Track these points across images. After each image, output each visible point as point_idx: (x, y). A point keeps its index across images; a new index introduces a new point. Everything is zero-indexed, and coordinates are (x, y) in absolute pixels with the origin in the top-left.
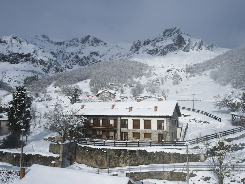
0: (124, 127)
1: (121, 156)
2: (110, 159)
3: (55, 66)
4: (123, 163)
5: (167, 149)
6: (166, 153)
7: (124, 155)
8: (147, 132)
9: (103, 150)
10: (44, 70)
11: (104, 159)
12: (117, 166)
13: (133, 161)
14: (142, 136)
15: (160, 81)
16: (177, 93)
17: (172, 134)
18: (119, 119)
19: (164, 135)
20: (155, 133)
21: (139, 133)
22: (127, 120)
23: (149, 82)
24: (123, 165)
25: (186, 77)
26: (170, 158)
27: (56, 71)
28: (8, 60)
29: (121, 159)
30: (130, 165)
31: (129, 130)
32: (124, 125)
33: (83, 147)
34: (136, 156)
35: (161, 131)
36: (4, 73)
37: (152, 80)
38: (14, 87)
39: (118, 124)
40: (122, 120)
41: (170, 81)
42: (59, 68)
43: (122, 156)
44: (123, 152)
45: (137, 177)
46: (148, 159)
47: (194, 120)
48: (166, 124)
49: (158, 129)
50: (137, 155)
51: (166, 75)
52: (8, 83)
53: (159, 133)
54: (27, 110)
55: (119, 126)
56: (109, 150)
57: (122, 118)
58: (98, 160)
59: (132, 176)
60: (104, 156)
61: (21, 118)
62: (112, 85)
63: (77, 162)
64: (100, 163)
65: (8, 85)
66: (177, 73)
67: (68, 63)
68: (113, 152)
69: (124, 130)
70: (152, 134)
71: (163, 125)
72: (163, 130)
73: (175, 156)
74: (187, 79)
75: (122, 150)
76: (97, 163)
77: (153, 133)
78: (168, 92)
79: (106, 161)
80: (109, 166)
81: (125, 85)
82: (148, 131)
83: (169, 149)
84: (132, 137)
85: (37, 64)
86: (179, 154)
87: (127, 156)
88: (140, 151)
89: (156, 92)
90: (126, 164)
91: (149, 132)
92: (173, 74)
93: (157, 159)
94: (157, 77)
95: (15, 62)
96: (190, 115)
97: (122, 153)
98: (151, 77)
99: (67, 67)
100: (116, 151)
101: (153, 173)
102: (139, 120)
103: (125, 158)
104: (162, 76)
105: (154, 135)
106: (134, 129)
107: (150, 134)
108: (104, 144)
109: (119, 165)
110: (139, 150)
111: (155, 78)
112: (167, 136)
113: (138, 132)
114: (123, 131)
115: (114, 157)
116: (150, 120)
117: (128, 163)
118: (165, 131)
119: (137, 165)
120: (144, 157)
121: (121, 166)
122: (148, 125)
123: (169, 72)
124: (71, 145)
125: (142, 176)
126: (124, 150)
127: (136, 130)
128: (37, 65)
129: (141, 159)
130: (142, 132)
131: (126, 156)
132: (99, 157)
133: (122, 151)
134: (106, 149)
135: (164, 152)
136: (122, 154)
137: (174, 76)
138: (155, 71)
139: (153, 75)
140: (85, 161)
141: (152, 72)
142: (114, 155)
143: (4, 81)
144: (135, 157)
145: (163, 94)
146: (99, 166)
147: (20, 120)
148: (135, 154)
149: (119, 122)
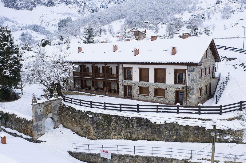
0: (128, 79)
1: (111, 125)
2: (97, 127)
3: (90, 6)
4: (115, 135)
5: (184, 118)
6: (182, 125)
7: (117, 123)
8: (159, 87)
9: (88, 114)
10: (79, 11)
11: (90, 126)
12: (107, 137)
13: (129, 134)
14: (152, 93)
15: (206, 16)
16: (225, 29)
17: (201, 89)
18: (120, 66)
19: (184, 93)
20: (171, 89)
21: (147, 88)
22: (132, 68)
23: (192, 17)
24: (116, 137)
25: (241, 8)
26: (188, 134)
27: (91, 12)
28: (44, 3)
29: (112, 128)
30: (124, 139)
31: (134, 83)
32: (128, 75)
33: (67, 106)
34: (133, 126)
35: (180, 87)
36: (42, 18)
37: (196, 15)
38: (52, 31)
39: (119, 75)
40: (125, 69)
41: (218, 15)
42: (93, 8)
43: (113, 124)
44: (115, 119)
45: (130, 160)
46: (152, 133)
47: (242, 65)
48: (189, 75)
49: (176, 83)
50: (135, 125)
51: (213, 8)
52: (46, 27)
53: (177, 89)
54: (13, 56)
55: (121, 77)
56: (96, 115)
57: (125, 66)
58: (84, 127)
59: (123, 159)
60: (89, 122)
61: (6, 66)
62: (148, 23)
63: (63, 125)
64: (86, 131)
65: (47, 30)
66: (229, 5)
67: (103, 2)
68: (101, 118)
69: (127, 82)
70: (166, 90)
71: (184, 77)
72: (183, 85)
73: (196, 132)
74: (241, 11)
75: (113, 116)
76: (82, 129)
77: (168, 89)
78: (213, 28)
79: (92, 130)
80: (96, 137)
81: (164, 23)
82: (160, 85)
83: (187, 118)
84: (138, 93)
85: (71, 5)
86: (203, 129)
87: (121, 125)
88: (139, 120)
89: (198, 29)
90: (119, 136)
91: (162, 88)
92: (224, 6)
93: (166, 133)
94: (202, 11)
95: (50, 5)
96: (236, 59)
97: (113, 119)
98: (196, 12)
99: (102, 7)
100: (105, 116)
101: (155, 158)
102: (148, 69)
103: (118, 128)
104: (209, 10)
105: (169, 93)
106: (141, 82)
107: (164, 90)
108: (91, 105)
109: (110, 137)
110: (138, 118)
111: (200, 13)
112: (190, 95)
113: (147, 86)
114: (126, 84)
115: (102, 125)
116: (165, 70)
117: (122, 135)
118: (187, 87)
119: (135, 140)
120: (146, 129)
121: (113, 139)
122: (160, 76)
123: (218, 4)
124: (51, 104)
125: (137, 161)
126: (116, 116)
127: (144, 84)
128: (72, 7)
129: (141, 131)
130: (152, 87)
131: (119, 126)
132: (85, 123)
133: (113, 118)
134: (92, 113)
135: (177, 124)
136: (113, 122)
137: (225, 9)
138: (200, 5)
139: (199, 9)
140: (70, 125)
141: (197, 5)
142: (103, 122)
143: (42, 26)
144: (131, 128)
145: (206, 30)
146: (86, 135)
147: (6, 69)
148: (131, 124)
149: (121, 71)
